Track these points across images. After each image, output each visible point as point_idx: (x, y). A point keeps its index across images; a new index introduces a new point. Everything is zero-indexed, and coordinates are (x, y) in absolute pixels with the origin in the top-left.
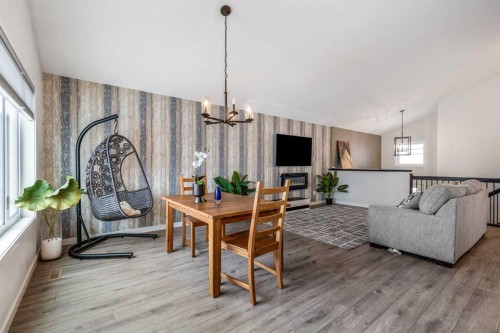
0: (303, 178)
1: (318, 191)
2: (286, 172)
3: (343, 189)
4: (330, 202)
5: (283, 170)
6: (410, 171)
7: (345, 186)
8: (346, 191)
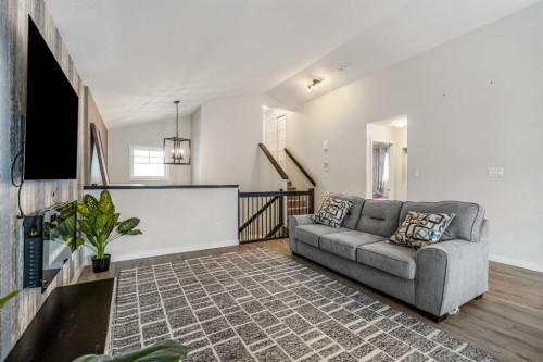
4: (102, 265)
6: (237, 186)
7: (135, 221)
8: (139, 232)
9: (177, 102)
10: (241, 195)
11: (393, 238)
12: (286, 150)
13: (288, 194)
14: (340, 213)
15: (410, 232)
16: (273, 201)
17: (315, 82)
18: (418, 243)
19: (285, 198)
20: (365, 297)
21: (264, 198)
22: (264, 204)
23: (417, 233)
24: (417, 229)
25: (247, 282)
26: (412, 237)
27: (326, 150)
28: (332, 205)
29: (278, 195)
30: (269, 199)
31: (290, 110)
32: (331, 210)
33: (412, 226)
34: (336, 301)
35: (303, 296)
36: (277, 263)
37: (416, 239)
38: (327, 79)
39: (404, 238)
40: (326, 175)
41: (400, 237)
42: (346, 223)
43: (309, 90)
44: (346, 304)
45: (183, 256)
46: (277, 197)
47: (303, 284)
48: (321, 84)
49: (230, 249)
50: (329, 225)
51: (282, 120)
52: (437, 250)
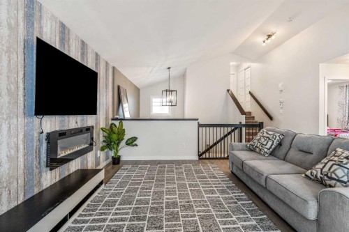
0: (87, 135)
1: (102, 149)
2: (57, 127)
3: (132, 142)
4: (116, 161)
5: (51, 124)
6: (197, 120)
7: (135, 139)
8: (136, 145)
9: (169, 68)
10: (200, 126)
11: (308, 173)
12: (250, 93)
13: (247, 126)
14: (270, 143)
15: (326, 169)
16: (233, 131)
17: (269, 36)
18: (333, 182)
19: (244, 129)
20: (269, 223)
21: (226, 128)
22: (226, 133)
23: (333, 172)
24: (335, 167)
25: (182, 187)
26: (327, 175)
27: (281, 91)
28: (264, 137)
29: (237, 127)
30: (230, 129)
31: (253, 62)
32: (263, 140)
33: (331, 163)
34: (238, 218)
35: (214, 207)
36: (215, 177)
37: (331, 178)
38: (279, 31)
39: (319, 175)
40: (281, 111)
41: (315, 172)
42: (276, 153)
43: (264, 44)
44: (245, 224)
45: (159, 162)
46: (236, 128)
47: (221, 197)
48: (273, 37)
49: (190, 162)
50: (259, 153)
51: (248, 72)
52: (341, 195)
